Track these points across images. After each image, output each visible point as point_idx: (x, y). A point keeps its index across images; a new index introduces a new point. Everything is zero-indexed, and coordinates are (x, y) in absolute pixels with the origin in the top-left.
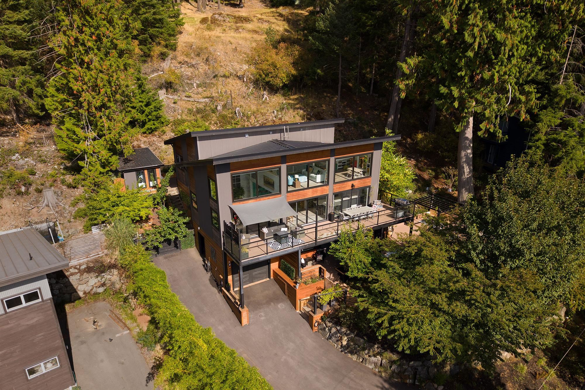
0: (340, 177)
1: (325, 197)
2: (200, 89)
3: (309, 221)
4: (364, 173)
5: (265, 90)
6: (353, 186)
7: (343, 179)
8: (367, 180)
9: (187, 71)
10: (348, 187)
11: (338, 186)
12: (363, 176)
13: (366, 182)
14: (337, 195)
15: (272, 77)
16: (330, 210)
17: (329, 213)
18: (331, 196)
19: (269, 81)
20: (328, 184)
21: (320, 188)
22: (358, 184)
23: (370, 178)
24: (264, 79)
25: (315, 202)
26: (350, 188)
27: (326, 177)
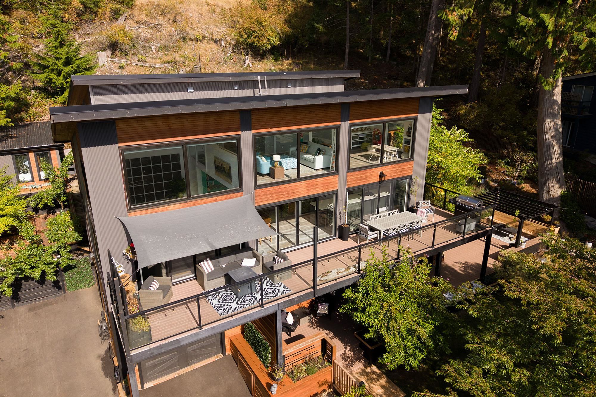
0: (357, 161)
1: (332, 196)
2: (160, 53)
3: (302, 239)
4: (400, 153)
5: (247, 54)
6: (382, 175)
7: (363, 164)
8: (406, 166)
9: (145, 32)
10: (373, 177)
11: (354, 175)
12: (398, 159)
13: (404, 170)
14: (352, 192)
15: (256, 37)
16: (342, 220)
17: (338, 224)
18: (342, 194)
19: (253, 43)
20: (336, 171)
21: (321, 179)
22: (390, 172)
23: (411, 163)
24: (246, 40)
25: (314, 204)
26: (376, 179)
27: (332, 160)
